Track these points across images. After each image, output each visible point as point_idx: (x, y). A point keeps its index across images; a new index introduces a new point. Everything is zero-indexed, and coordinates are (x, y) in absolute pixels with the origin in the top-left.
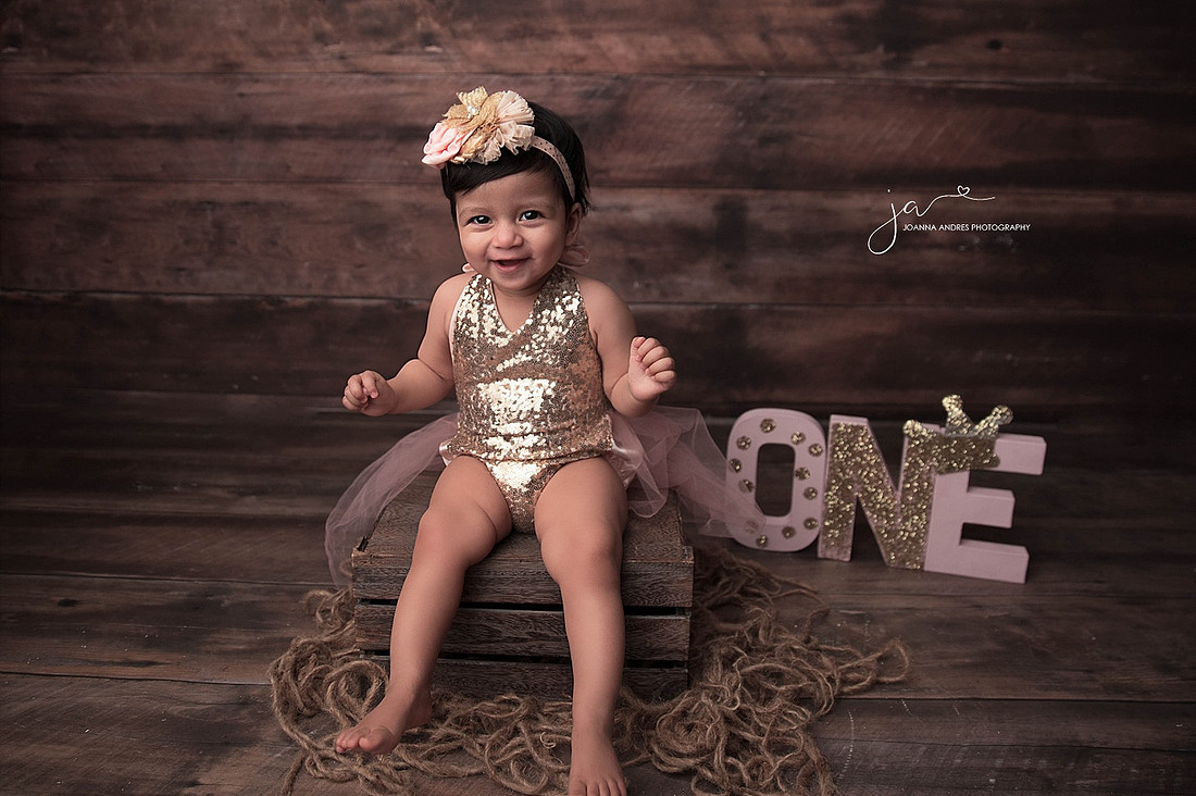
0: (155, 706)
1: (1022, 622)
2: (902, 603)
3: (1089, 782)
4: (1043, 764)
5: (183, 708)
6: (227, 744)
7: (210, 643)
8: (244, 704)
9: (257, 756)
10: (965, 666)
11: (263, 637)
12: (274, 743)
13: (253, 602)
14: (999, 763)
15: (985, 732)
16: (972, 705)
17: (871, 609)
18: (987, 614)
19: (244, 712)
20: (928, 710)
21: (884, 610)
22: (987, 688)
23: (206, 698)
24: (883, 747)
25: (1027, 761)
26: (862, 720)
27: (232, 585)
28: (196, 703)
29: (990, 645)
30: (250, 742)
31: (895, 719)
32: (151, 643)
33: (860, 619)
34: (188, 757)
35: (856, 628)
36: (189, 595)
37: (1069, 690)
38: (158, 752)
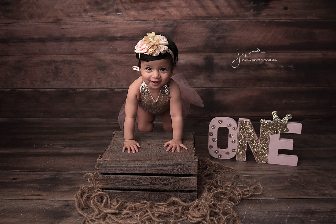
0: (41, 207)
1: (296, 177)
2: (261, 173)
3: (314, 220)
4: (301, 216)
5: (50, 207)
6: (63, 217)
7: (57, 189)
8: (68, 206)
9: (72, 220)
10: (279, 190)
11: (73, 187)
12: (77, 216)
13: (69, 177)
14: (288, 216)
15: (285, 208)
16: (281, 200)
17: (252, 174)
18: (286, 175)
19: (68, 208)
20: (268, 202)
21: (256, 175)
22: (286, 196)
23: (56, 204)
24: (255, 213)
25: (297, 215)
26: (248, 205)
27: (63, 173)
28: (53, 206)
29: (287, 184)
30: (70, 216)
31: (258, 205)
32: (39, 190)
33: (248, 177)
34: (51, 221)
35: (247, 180)
36: (50, 176)
37: (309, 196)
38: (43, 220)
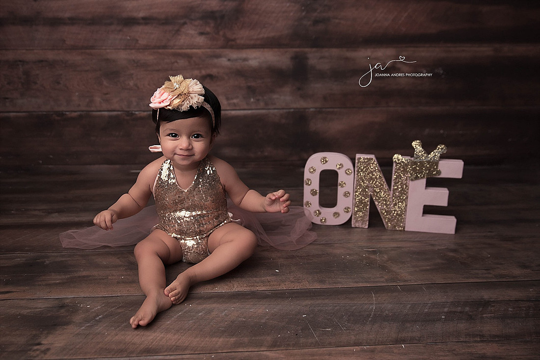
0: (13, 311)
1: (454, 251)
2: (395, 245)
3: (490, 315)
4: (467, 309)
5: (29, 311)
6: (55, 325)
7: (40, 281)
8: (62, 307)
9: (72, 329)
10: (427, 270)
11: (69, 276)
12: (80, 323)
13: (62, 261)
14: (446, 310)
15: (439, 297)
16: (431, 286)
17: (380, 248)
18: (436, 248)
19: (63, 310)
20: (409, 289)
21: (386, 248)
22: (439, 279)
23: (41, 306)
24: (390, 306)
25: (459, 308)
26: (378, 295)
27: (49, 254)
28: (36, 308)
29: (439, 261)
30: (67, 323)
31: (395, 294)
32: (7, 283)
33: (374, 252)
34: (34, 332)
35: (373, 256)
36: (26, 260)
37: (478, 278)
38: (17, 331)
